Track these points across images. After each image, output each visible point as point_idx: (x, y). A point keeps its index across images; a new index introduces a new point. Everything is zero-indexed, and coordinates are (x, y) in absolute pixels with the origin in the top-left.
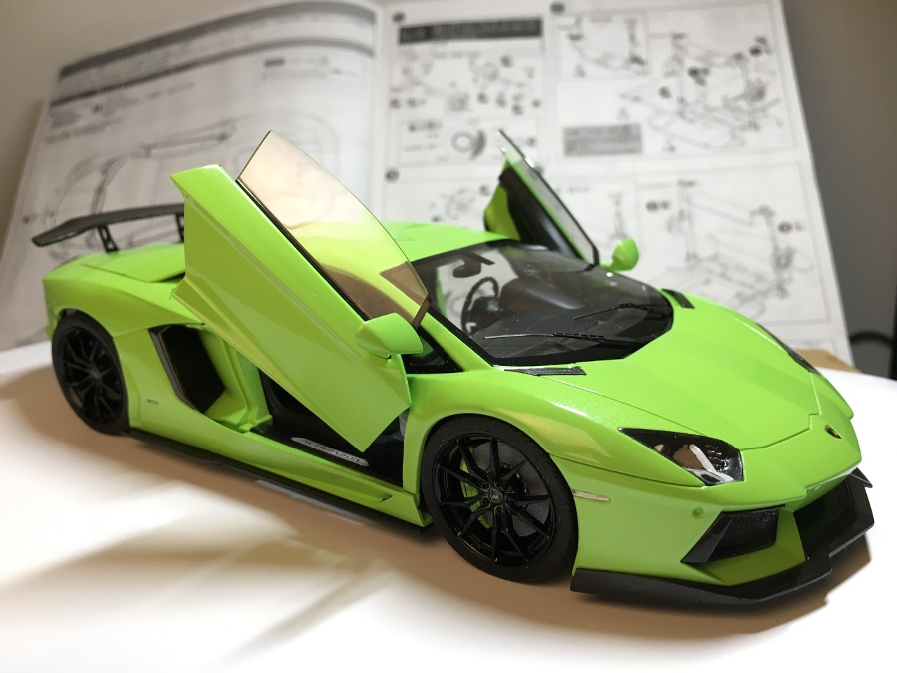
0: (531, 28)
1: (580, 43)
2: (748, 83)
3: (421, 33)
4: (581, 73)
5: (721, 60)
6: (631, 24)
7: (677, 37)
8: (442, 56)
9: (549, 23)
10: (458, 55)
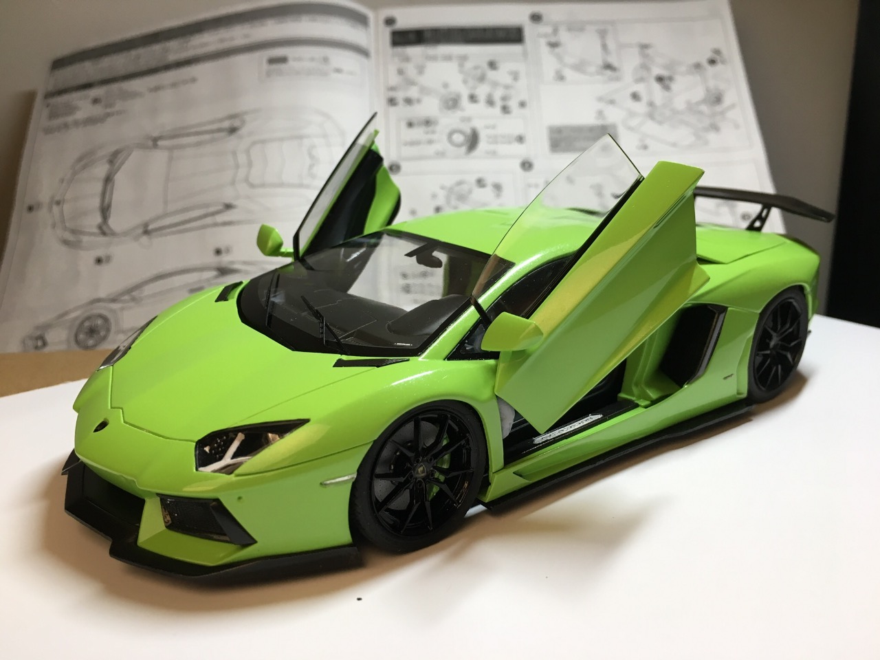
0: (512, 36)
1: (557, 50)
2: (708, 90)
3: (412, 37)
4: (560, 77)
5: (683, 69)
6: (603, 34)
7: (644, 47)
8: (434, 58)
9: (529, 31)
10: (448, 58)
